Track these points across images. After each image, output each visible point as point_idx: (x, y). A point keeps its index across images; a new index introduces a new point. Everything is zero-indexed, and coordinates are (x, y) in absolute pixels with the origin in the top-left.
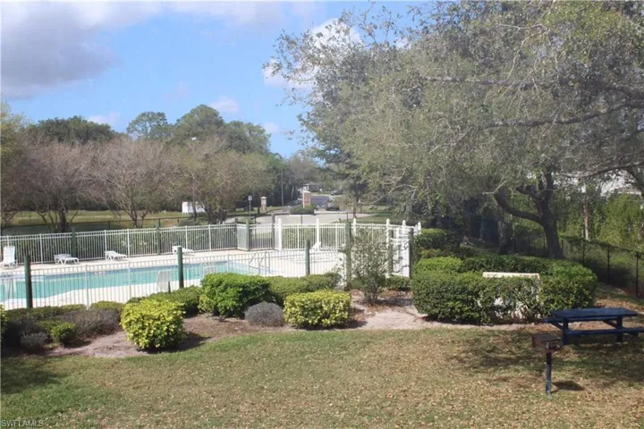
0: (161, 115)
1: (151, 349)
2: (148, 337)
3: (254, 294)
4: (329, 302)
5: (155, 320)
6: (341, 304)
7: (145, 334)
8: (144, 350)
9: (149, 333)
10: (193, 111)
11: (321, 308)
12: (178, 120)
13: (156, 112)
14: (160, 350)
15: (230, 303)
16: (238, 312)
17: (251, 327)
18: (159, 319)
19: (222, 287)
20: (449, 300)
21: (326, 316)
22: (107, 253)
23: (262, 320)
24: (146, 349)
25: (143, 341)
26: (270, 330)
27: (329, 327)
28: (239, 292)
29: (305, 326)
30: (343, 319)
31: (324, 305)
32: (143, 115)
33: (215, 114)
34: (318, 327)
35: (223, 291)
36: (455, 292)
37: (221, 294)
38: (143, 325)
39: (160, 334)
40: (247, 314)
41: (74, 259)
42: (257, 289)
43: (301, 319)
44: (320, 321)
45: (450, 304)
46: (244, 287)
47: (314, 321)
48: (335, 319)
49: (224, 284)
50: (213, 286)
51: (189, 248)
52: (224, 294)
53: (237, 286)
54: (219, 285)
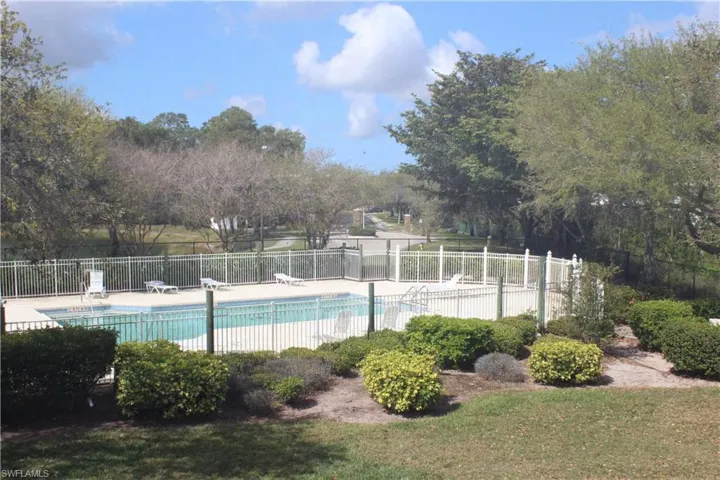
0: (183, 116)
1: (410, 412)
2: (409, 398)
3: (480, 342)
4: (582, 357)
5: (418, 377)
6: (595, 357)
7: (406, 395)
8: (401, 413)
9: (411, 393)
10: (223, 114)
11: (574, 361)
12: (205, 124)
13: (177, 112)
14: (422, 413)
15: (455, 354)
16: (467, 365)
17: (489, 383)
18: (422, 377)
19: (440, 333)
21: (580, 370)
22: (204, 280)
23: (499, 374)
24: (406, 414)
25: (402, 404)
26: (513, 386)
27: (582, 384)
28: (466, 340)
29: (558, 383)
30: (597, 375)
31: (578, 359)
32: (162, 115)
33: (250, 118)
34: (571, 383)
35: (442, 338)
37: (440, 342)
38: (405, 384)
39: (426, 395)
40: (477, 365)
41: (170, 287)
42: (483, 337)
43: (553, 374)
44: (573, 376)
46: (471, 334)
47: (565, 375)
48: (589, 375)
49: (444, 329)
50: (427, 331)
51: (292, 276)
52: (444, 342)
53: (462, 333)
54: (436, 331)
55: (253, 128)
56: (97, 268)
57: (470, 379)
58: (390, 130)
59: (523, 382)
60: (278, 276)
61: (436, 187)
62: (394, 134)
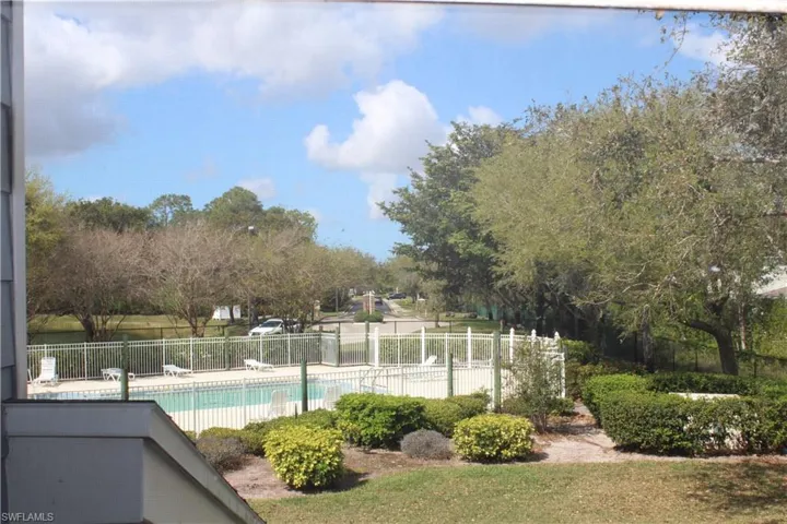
0: (186, 198)
1: (308, 488)
2: (306, 473)
3: (408, 419)
4: (508, 431)
5: (315, 451)
6: (524, 432)
7: (303, 469)
8: (299, 489)
9: (308, 467)
10: (226, 195)
11: (500, 436)
12: (207, 206)
13: (179, 194)
14: (320, 489)
15: (380, 431)
16: (393, 443)
17: (411, 461)
18: (319, 450)
19: (366, 411)
20: (654, 426)
21: (506, 446)
22: (166, 367)
23: (424, 451)
24: (303, 489)
25: (299, 479)
26: (436, 464)
27: (509, 460)
28: (391, 416)
29: (483, 459)
30: (525, 450)
31: (503, 433)
32: (163, 197)
33: (254, 198)
34: (497, 459)
35: (369, 416)
36: (663, 417)
37: (366, 419)
38: (301, 458)
39: (322, 469)
40: (403, 443)
42: (411, 413)
43: (477, 450)
44: (498, 452)
45: (657, 431)
46: (397, 410)
47: (491, 452)
48: (517, 450)
49: (370, 406)
50: (354, 409)
51: (264, 362)
52: (370, 420)
53: (388, 409)
54: (363, 408)
55: (258, 209)
56: (50, 355)
57: (395, 457)
58: (383, 207)
59: (448, 459)
60: (247, 362)
61: (434, 267)
62: (388, 211)
